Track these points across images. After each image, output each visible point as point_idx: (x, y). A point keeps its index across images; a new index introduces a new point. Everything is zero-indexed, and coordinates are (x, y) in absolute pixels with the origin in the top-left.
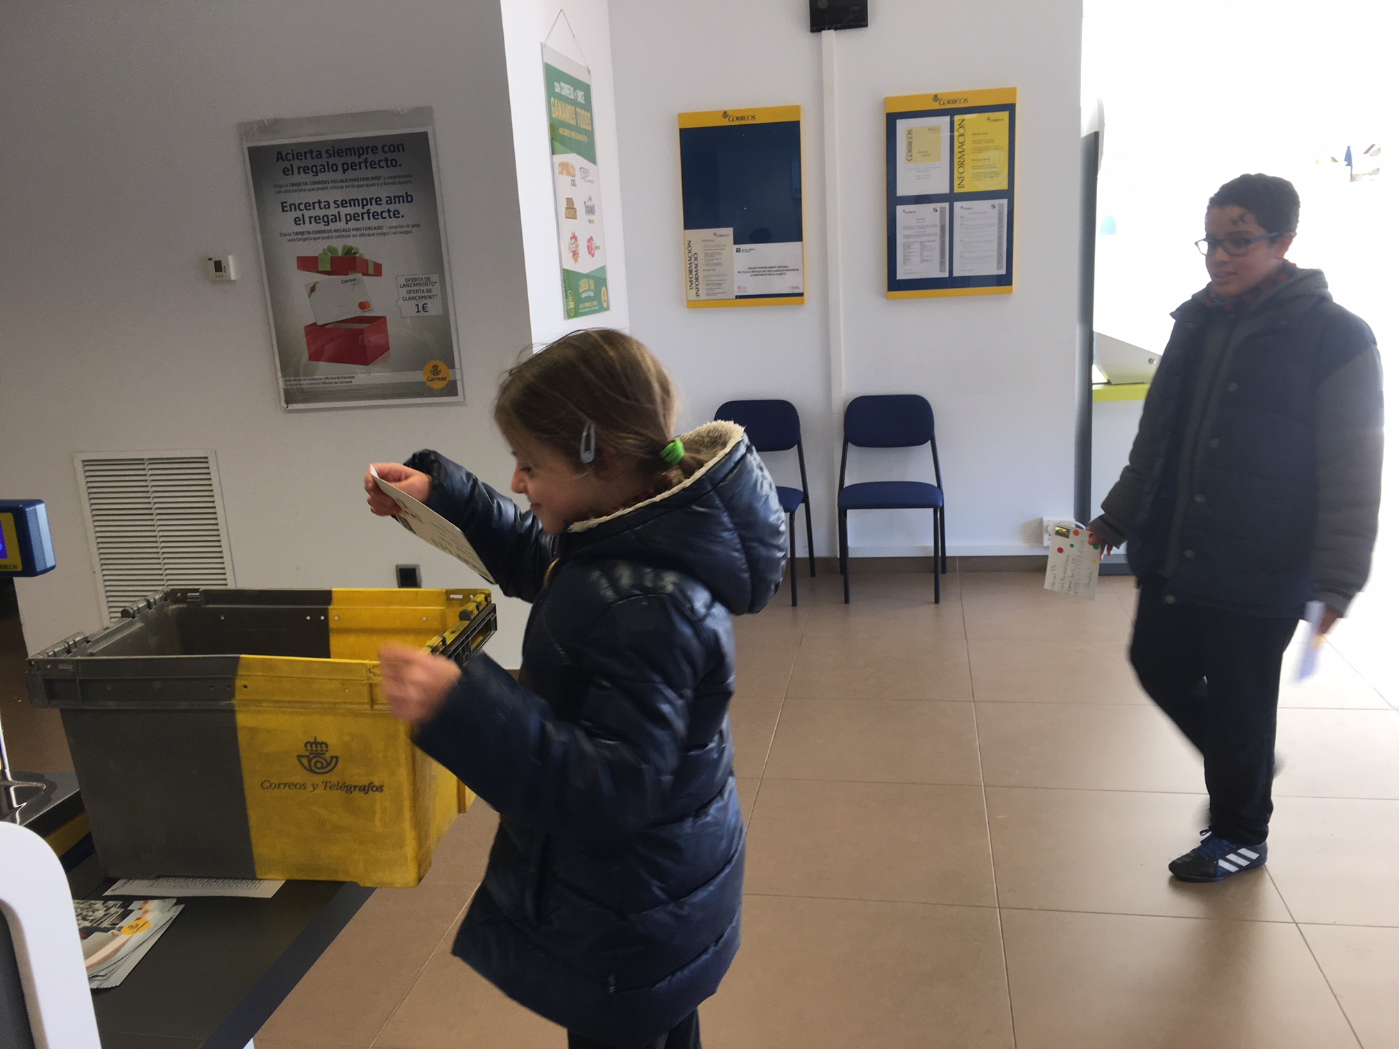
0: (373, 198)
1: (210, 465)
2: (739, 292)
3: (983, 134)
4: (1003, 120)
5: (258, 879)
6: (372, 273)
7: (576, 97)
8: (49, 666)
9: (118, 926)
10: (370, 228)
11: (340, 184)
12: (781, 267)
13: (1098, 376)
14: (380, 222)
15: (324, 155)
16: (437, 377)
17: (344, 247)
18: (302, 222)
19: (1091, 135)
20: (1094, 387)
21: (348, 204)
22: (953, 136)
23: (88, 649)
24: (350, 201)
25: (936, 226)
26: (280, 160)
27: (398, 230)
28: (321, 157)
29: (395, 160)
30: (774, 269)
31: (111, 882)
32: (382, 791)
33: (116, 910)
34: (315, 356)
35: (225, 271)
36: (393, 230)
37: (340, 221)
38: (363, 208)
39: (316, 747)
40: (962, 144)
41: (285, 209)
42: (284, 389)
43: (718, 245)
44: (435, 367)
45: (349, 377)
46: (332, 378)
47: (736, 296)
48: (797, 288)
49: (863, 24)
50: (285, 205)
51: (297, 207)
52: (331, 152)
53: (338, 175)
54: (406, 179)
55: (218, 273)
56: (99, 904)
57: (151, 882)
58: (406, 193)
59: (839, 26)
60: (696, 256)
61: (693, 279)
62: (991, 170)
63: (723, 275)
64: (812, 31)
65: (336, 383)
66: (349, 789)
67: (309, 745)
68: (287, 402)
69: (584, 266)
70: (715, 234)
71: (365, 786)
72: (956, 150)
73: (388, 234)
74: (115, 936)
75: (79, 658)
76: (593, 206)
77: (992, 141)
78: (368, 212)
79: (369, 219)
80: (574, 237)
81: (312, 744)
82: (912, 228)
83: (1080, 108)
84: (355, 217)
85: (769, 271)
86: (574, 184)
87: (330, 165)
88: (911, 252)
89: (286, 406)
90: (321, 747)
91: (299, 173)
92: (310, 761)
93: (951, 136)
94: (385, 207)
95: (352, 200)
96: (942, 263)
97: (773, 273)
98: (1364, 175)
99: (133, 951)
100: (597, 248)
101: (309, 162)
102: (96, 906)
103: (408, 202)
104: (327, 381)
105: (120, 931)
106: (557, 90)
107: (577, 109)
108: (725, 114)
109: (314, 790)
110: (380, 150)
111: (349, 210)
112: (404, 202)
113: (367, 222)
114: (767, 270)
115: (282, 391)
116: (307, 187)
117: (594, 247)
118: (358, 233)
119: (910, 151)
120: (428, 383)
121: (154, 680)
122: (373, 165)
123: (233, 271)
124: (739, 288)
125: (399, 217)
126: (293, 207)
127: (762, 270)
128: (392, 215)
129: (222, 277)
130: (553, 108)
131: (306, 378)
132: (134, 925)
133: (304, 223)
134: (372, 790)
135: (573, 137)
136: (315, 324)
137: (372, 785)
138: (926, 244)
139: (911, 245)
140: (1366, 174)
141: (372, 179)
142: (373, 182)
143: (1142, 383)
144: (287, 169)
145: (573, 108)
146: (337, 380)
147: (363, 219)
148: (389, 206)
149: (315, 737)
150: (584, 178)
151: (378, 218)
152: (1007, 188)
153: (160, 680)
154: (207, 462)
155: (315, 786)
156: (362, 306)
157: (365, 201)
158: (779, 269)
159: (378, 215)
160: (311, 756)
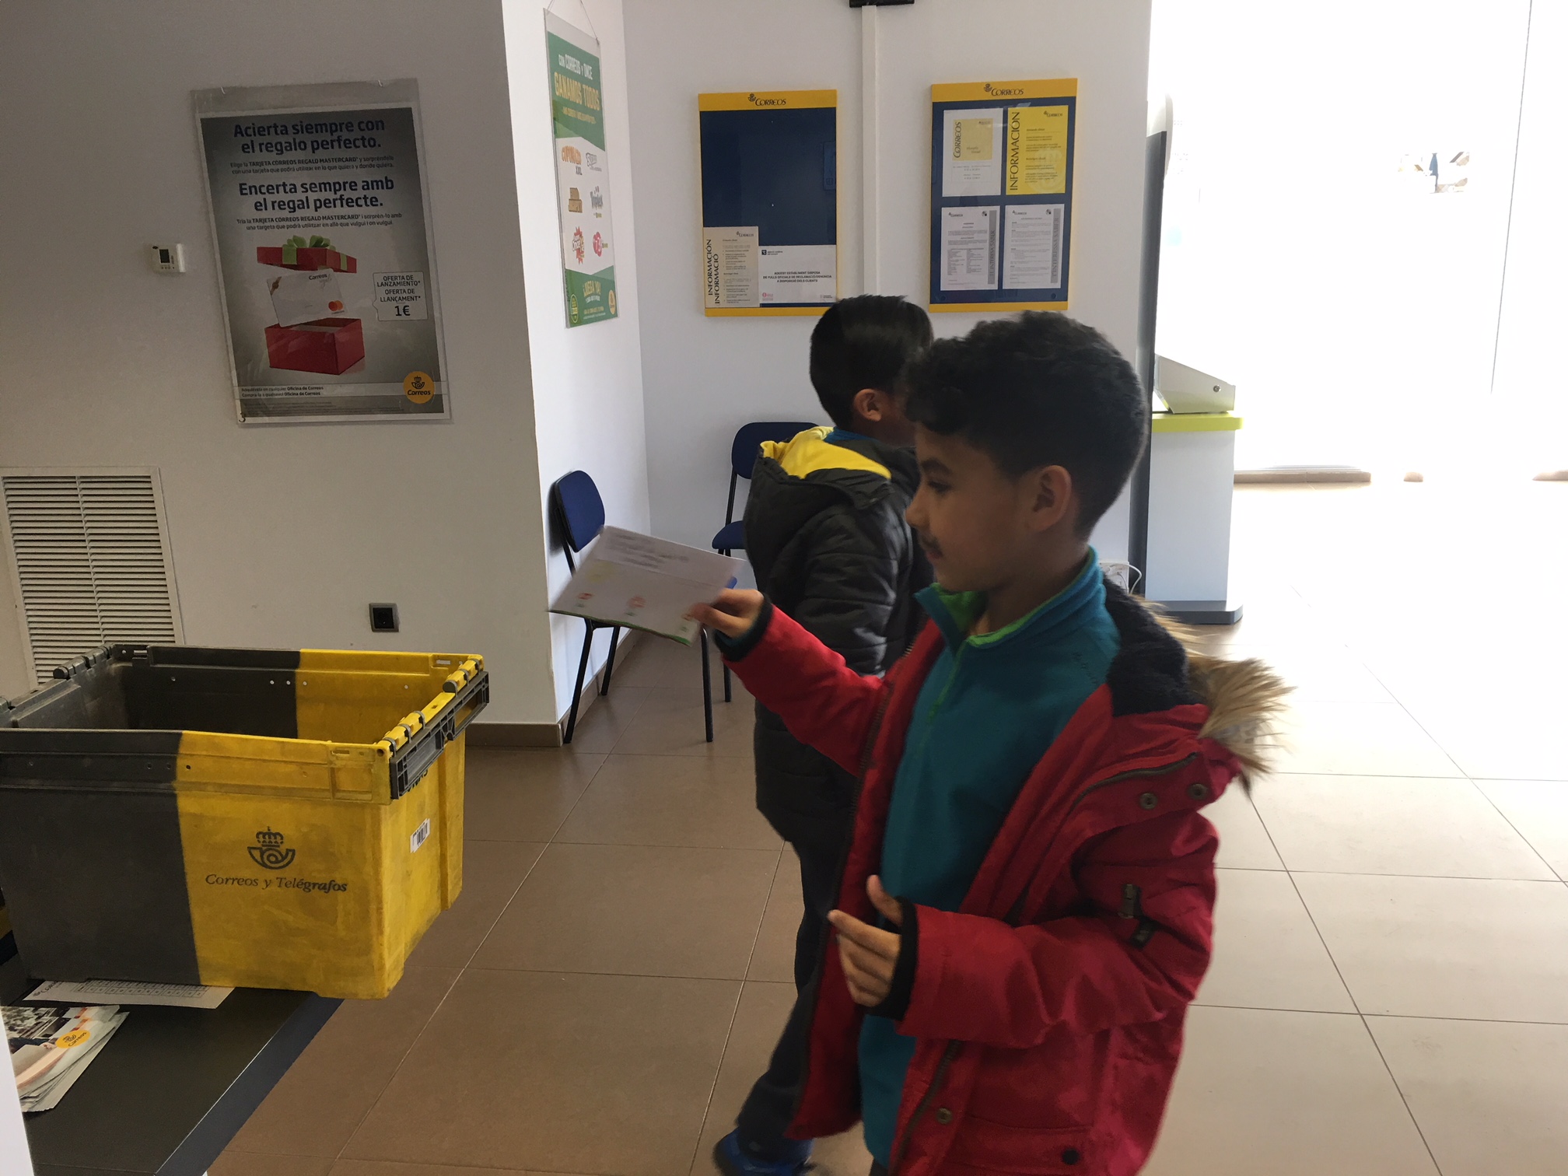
0: (347, 182)
1: (153, 485)
2: (764, 300)
3: (1040, 130)
4: (1061, 115)
5: (203, 986)
6: (346, 269)
7: (583, 72)
9: (51, 1038)
10: (343, 217)
11: (310, 165)
12: (812, 273)
14: (355, 210)
15: (291, 130)
17: (313, 237)
18: (263, 207)
19: (1158, 134)
21: (318, 189)
22: (1007, 129)
23: (10, 717)
24: (320, 184)
25: (986, 232)
26: (239, 135)
27: (375, 220)
28: (287, 133)
29: (374, 140)
30: (803, 275)
31: (35, 984)
32: (345, 889)
33: (48, 1019)
35: (173, 262)
36: (371, 220)
37: (308, 208)
38: (335, 193)
39: (270, 838)
40: (1017, 140)
41: (244, 192)
42: (241, 401)
43: (741, 246)
44: (418, 378)
45: (317, 388)
46: (297, 389)
47: (761, 305)
49: (908, 0)
50: (243, 187)
51: (258, 190)
52: (299, 128)
53: (307, 154)
54: (385, 162)
55: (163, 264)
56: (29, 1012)
57: (79, 985)
58: (386, 178)
60: (716, 257)
61: (713, 284)
62: (1048, 171)
63: (747, 280)
64: (851, 6)
65: (301, 394)
66: (307, 886)
67: (261, 836)
68: (244, 415)
69: (591, 266)
70: (738, 233)
71: (326, 884)
72: (1010, 147)
73: (364, 224)
74: (48, 1050)
77: (1049, 138)
78: (341, 199)
79: (342, 206)
80: (579, 233)
81: (264, 834)
82: (957, 233)
83: (1147, 102)
84: (326, 203)
85: (798, 277)
86: (579, 172)
87: (297, 143)
88: (957, 261)
89: (243, 420)
90: (275, 838)
91: (261, 151)
92: (262, 854)
93: (1003, 128)
94: (360, 193)
95: (323, 183)
96: (991, 274)
97: (802, 279)
98: (1449, 185)
99: (70, 1067)
100: (605, 246)
101: (274, 139)
102: (26, 1014)
103: (387, 188)
104: (291, 391)
105: (54, 1043)
106: (562, 63)
107: (584, 86)
108: (752, 97)
109: (267, 886)
110: (356, 127)
111: (322, 195)
112: (383, 188)
113: (339, 210)
114: (796, 275)
115: (238, 403)
116: (269, 167)
118: (329, 222)
119: (958, 146)
120: (409, 397)
121: (83, 757)
122: (348, 144)
123: (182, 263)
124: (764, 295)
125: (377, 205)
126: (253, 190)
127: (791, 275)
128: (369, 203)
129: (169, 268)
130: (557, 85)
131: (267, 387)
132: (71, 1036)
133: (266, 209)
134: (334, 889)
135: (579, 118)
136: (278, 326)
137: (333, 883)
138: (973, 252)
139: (957, 252)
140: (1452, 185)
141: (347, 160)
142: (347, 163)
143: (1206, 413)
144: (247, 145)
145: (579, 85)
146: (303, 391)
147: (335, 206)
148: (365, 192)
149: (268, 827)
150: (590, 165)
151: (353, 206)
152: (1064, 192)
153: (90, 757)
154: (150, 482)
155: (268, 882)
156: (334, 306)
157: (337, 186)
158: (810, 275)
159: (353, 202)
160: (264, 848)
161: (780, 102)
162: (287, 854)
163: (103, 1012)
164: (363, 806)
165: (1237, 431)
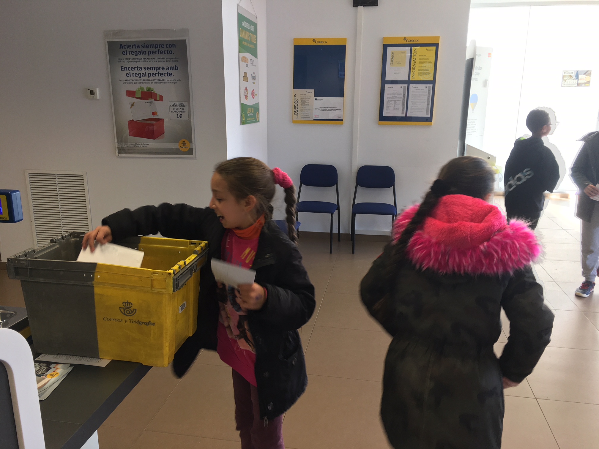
0: (161, 67)
3: (424, 56)
4: (433, 50)
5: (100, 358)
6: (159, 100)
7: (250, 28)
8: (16, 262)
9: (45, 374)
10: (159, 80)
11: (147, 60)
12: (334, 108)
14: (163, 78)
15: (141, 47)
16: (185, 146)
17: (147, 87)
19: (470, 59)
21: (150, 69)
23: (34, 255)
24: (151, 67)
25: (401, 94)
26: (121, 48)
27: (171, 82)
28: (139, 48)
29: (171, 51)
30: (331, 109)
32: (154, 325)
33: (44, 367)
34: (131, 134)
35: (95, 95)
36: (169, 82)
37: (146, 76)
38: (156, 71)
39: (127, 304)
40: (415, 59)
41: (122, 69)
43: (308, 97)
44: (184, 142)
45: (147, 144)
46: (139, 144)
47: (314, 119)
48: (340, 117)
49: (376, 4)
50: (122, 67)
51: (128, 69)
52: (144, 46)
53: (146, 56)
54: (176, 60)
55: (92, 95)
57: (55, 356)
58: (176, 66)
59: (365, 5)
60: (297, 101)
61: (296, 111)
62: (426, 71)
63: (309, 110)
64: (354, 6)
66: (140, 323)
67: (124, 303)
68: (119, 153)
69: (250, 102)
70: (306, 92)
71: (147, 322)
72: (412, 62)
73: (166, 83)
74: (44, 379)
75: (29, 259)
76: (255, 76)
77: (428, 59)
78: (158, 73)
79: (159, 76)
80: (246, 89)
82: (391, 94)
84: (153, 75)
86: (247, 66)
87: (143, 51)
88: (390, 105)
89: (118, 155)
90: (130, 304)
91: (129, 54)
92: (124, 310)
93: (410, 55)
94: (166, 71)
96: (403, 110)
97: (330, 110)
98: (584, 83)
99: (52, 385)
100: (256, 95)
101: (134, 50)
103: (176, 70)
104: (136, 145)
105: (46, 376)
106: (243, 25)
107: (251, 34)
108: (314, 40)
110: (165, 47)
111: (151, 72)
112: (174, 70)
113: (157, 78)
114: (328, 109)
115: (117, 149)
116: (132, 60)
117: (254, 94)
118: (154, 82)
119: (392, 61)
120: (180, 149)
121: (60, 271)
122: (161, 52)
123: (98, 94)
124: (315, 116)
125: (172, 76)
126: (126, 68)
127: (326, 108)
128: (169, 75)
129: (93, 97)
130: (240, 33)
131: (126, 143)
132: (52, 374)
133: (130, 76)
134: (150, 324)
135: (248, 46)
136: (133, 120)
137: (150, 322)
138: (397, 102)
139: (390, 102)
141: (161, 58)
142: (161, 60)
144: (124, 52)
145: (249, 33)
146: (141, 145)
147: (156, 76)
148: (168, 71)
149: (127, 300)
150: (252, 64)
151: (163, 76)
152: (433, 80)
153: (63, 271)
154: (83, 177)
155: (126, 321)
156: (154, 114)
157: (157, 68)
158: (333, 109)
159: (163, 74)
160: (125, 308)
161: (325, 42)
162: (133, 311)
163: (64, 366)
164: (162, 294)
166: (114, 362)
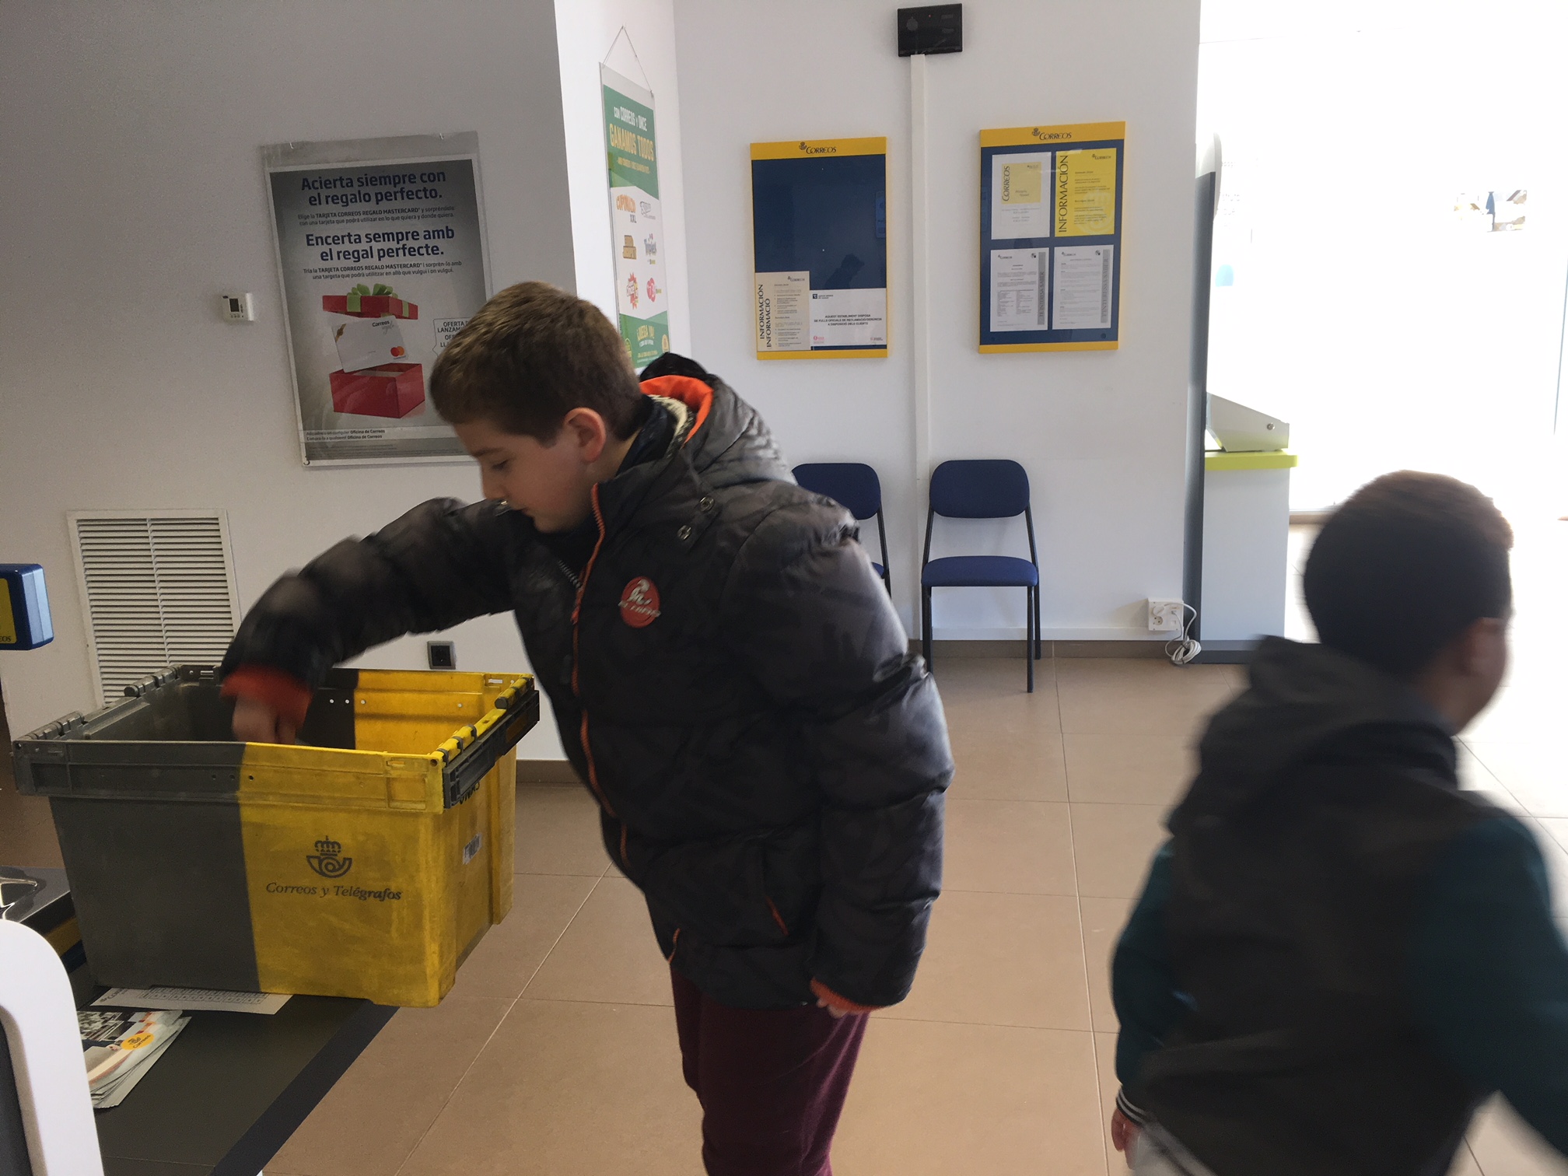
0: (409, 232)
1: (221, 527)
2: (815, 343)
3: (1088, 172)
4: (1110, 157)
5: (262, 993)
6: (407, 315)
7: (637, 124)
8: (38, 750)
9: (117, 1040)
10: (405, 266)
11: (375, 216)
12: (863, 316)
13: (1211, 442)
14: (417, 259)
15: (356, 183)
17: (376, 286)
18: (329, 257)
19: (1206, 175)
20: (1207, 455)
21: (382, 239)
22: (1055, 173)
23: (84, 730)
24: (383, 235)
25: (1035, 273)
26: (306, 188)
27: (437, 268)
28: (352, 186)
29: (435, 190)
30: (854, 318)
31: (102, 990)
32: (400, 897)
33: (114, 1022)
34: (339, 407)
35: (242, 311)
36: (432, 268)
37: (372, 257)
38: (398, 243)
39: (328, 847)
40: (1065, 183)
41: (311, 242)
42: (306, 444)
43: (793, 291)
45: (379, 431)
46: (359, 432)
47: (812, 347)
48: (879, 339)
49: (957, 48)
50: (310, 238)
51: (323, 240)
52: (364, 180)
53: (371, 206)
54: (447, 212)
55: (233, 312)
56: (96, 1016)
57: (144, 992)
58: (447, 227)
59: (930, 50)
60: (768, 302)
61: (765, 328)
62: (1096, 212)
63: (798, 324)
64: (900, 55)
65: (364, 437)
66: (363, 895)
67: (319, 845)
68: (309, 457)
69: (644, 311)
70: (789, 278)
71: (381, 892)
72: (1058, 189)
73: (426, 272)
74: (114, 1051)
75: (69, 741)
76: (655, 245)
77: (1098, 180)
78: (404, 248)
79: (405, 255)
80: (633, 279)
81: (323, 843)
82: (1005, 275)
83: (1195, 144)
84: (389, 253)
85: (849, 320)
86: (633, 220)
87: (362, 196)
88: (1007, 302)
89: (307, 462)
90: (333, 847)
91: (327, 203)
92: (320, 864)
93: (1052, 171)
94: (422, 242)
95: (386, 233)
96: (1041, 314)
97: (853, 322)
98: (1507, 224)
99: (134, 1067)
100: (658, 291)
101: (339, 191)
102: (92, 1018)
103: (448, 237)
104: (354, 435)
105: (119, 1045)
106: (617, 115)
107: (639, 137)
108: (803, 145)
109: (325, 894)
110: (418, 180)
111: (385, 245)
112: (444, 237)
113: (402, 259)
114: (846, 318)
115: (303, 446)
116: (335, 219)
117: (654, 290)
118: (393, 270)
119: (1007, 190)
121: (151, 768)
122: (410, 195)
123: (250, 311)
124: (815, 338)
125: (438, 254)
126: (319, 240)
127: (842, 318)
128: (430, 251)
129: (239, 316)
130: (612, 136)
131: (330, 431)
132: (136, 1039)
133: (332, 259)
134: (388, 897)
135: (634, 167)
136: (343, 370)
137: (388, 892)
138: (1023, 293)
139: (1006, 294)
140: (1510, 223)
141: (409, 210)
142: (409, 214)
143: (1260, 451)
144: (314, 198)
145: (634, 135)
146: (365, 434)
147: (398, 256)
148: (428, 242)
149: (327, 837)
150: (644, 213)
151: (415, 255)
152: (1113, 233)
153: (158, 767)
154: (218, 524)
155: (326, 890)
156: (395, 352)
157: (400, 235)
158: (860, 318)
159: (415, 251)
160: (322, 857)
161: (830, 150)
162: (343, 864)
163: (165, 1017)
164: (416, 815)
165: (1292, 469)
166: (297, 1001)
